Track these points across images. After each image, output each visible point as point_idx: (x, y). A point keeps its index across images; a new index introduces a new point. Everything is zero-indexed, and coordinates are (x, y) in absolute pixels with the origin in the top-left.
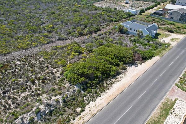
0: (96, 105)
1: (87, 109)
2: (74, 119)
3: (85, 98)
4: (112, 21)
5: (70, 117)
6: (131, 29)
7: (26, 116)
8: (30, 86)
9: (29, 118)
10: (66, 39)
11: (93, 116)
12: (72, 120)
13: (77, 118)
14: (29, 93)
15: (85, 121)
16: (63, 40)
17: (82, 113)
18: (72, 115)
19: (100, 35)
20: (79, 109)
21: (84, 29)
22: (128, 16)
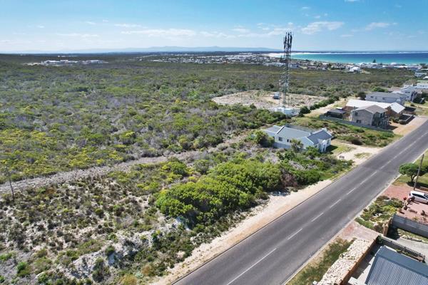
0: (211, 248)
1: (195, 253)
2: (172, 267)
3: (192, 239)
4: (245, 126)
5: (166, 263)
6: (280, 139)
7: (90, 257)
8: (94, 219)
9: (95, 259)
10: (159, 155)
11: (205, 262)
12: (169, 268)
13: (177, 266)
14: (93, 229)
15: (191, 269)
16: (153, 156)
17: (186, 259)
18: (168, 260)
19: (223, 149)
20: (181, 254)
21: (193, 139)
22: (277, 118)
